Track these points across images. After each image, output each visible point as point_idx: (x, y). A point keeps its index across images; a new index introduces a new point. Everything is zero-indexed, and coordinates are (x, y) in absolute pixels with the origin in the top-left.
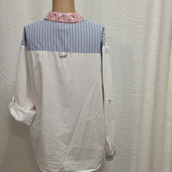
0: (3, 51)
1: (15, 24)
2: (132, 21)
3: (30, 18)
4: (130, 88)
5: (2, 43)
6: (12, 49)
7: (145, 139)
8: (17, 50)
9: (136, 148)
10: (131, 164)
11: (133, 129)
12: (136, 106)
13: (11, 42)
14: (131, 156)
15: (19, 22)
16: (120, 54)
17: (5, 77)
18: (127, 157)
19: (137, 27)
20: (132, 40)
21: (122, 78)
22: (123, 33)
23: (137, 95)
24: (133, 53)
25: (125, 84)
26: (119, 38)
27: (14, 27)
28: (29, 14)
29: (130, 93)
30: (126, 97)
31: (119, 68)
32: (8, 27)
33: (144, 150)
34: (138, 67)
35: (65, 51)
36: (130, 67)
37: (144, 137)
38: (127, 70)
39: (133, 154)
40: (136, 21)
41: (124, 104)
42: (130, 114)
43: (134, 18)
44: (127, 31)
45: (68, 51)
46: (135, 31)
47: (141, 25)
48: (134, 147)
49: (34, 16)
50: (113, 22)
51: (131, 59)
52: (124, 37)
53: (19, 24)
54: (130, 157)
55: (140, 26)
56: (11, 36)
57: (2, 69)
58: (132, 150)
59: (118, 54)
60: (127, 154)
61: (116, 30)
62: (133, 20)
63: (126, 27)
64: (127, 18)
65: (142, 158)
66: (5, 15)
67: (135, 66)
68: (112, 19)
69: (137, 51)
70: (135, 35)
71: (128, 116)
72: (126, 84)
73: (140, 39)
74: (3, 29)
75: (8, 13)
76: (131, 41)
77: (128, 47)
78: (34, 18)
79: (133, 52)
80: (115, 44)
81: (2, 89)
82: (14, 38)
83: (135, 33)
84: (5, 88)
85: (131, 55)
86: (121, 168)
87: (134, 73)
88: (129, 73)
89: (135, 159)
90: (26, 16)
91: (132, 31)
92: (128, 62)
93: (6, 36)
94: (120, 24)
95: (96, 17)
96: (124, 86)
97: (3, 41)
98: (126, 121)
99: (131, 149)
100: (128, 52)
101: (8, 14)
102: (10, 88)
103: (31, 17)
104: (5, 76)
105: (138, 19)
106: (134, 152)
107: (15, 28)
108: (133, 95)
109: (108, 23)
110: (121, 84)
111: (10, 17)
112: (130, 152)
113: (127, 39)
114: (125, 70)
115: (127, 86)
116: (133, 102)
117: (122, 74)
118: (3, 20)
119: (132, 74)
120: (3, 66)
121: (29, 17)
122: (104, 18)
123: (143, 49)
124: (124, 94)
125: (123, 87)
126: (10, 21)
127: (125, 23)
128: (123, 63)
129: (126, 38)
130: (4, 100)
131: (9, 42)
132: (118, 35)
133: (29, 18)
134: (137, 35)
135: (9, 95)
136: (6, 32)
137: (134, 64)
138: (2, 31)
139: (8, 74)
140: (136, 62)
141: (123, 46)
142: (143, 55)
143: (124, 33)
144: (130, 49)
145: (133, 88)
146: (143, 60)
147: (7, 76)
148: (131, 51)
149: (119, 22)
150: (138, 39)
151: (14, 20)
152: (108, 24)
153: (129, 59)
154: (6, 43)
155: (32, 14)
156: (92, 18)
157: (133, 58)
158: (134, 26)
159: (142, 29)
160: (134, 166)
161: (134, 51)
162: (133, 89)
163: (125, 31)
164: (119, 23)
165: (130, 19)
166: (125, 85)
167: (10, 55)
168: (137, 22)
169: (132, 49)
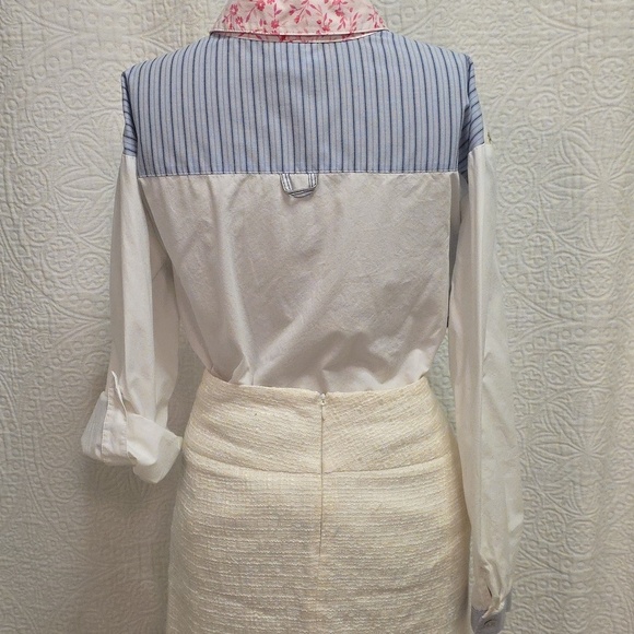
0: (32, 169)
1: (76, 56)
2: (576, 25)
3: (139, 27)
4: (564, 312)
5: (29, 138)
6: (70, 159)
7: (622, 513)
8: (88, 165)
9: (588, 555)
10: (567, 616)
11: (577, 480)
12: (591, 387)
13: (63, 131)
14: (567, 584)
15: (96, 44)
16: (521, 168)
17: (46, 279)
18: (550, 588)
19: (597, 51)
20: (574, 106)
21: (529, 269)
22: (534, 75)
23: (595, 340)
24: (578, 162)
25: (545, 294)
26: (516, 98)
27: (74, 68)
28: (133, 10)
29: (565, 329)
30: (546, 347)
31: (518, 226)
32: (49, 68)
33: (616, 555)
34: (602, 223)
35: (309, 167)
36: (566, 224)
37: (620, 506)
38: (553, 234)
39: (575, 579)
40: (595, 23)
41: (537, 378)
42: (564, 418)
43: (587, 12)
44: (551, 67)
45: (321, 167)
46: (589, 67)
47: (615, 40)
48: (581, 548)
49: (157, 15)
50: (495, 32)
51: (569, 191)
52: (541, 95)
53: (95, 55)
54: (565, 587)
55: (614, 46)
56: (62, 106)
57: (33, 243)
58: (572, 560)
59: (516, 166)
60: (550, 575)
61: (507, 65)
62: (580, 21)
63: (550, 53)
64: (554, 13)
65: (610, 589)
66: (34, 17)
67: (587, 219)
68: (487, 20)
69: (599, 156)
70: (590, 85)
71: (557, 427)
72: (548, 292)
73: (609, 102)
74: (26, 76)
75: (48, 9)
76: (570, 110)
77: (559, 136)
78: (155, 27)
79: (581, 160)
80: (499, 125)
81: (36, 326)
82: (75, 112)
83: (587, 75)
84: (49, 323)
85: (569, 170)
86: (525, 628)
87: (585, 248)
88: (562, 249)
89: (585, 596)
90: (123, 19)
91: (576, 70)
92: (555, 202)
93: (42, 106)
94: (521, 40)
95: (418, 10)
96: (538, 300)
97: (31, 130)
98: (549, 446)
99: (567, 558)
100: (559, 159)
101: (45, 13)
102: (70, 321)
103: (145, 21)
104: (47, 275)
105: (601, 14)
106: (580, 568)
107: (77, 72)
108: (578, 340)
109: (470, 36)
110: (528, 293)
111: (54, 26)
112: (564, 569)
113: (552, 103)
114: (543, 236)
115: (553, 304)
116: (579, 368)
117: (530, 253)
118: (26, 38)
119: (574, 251)
120: (37, 234)
121: (136, 23)
122: (457, 15)
123: (623, 146)
124: (537, 334)
125: (533, 305)
126: (55, 40)
127: (544, 32)
128: (535, 204)
129: (549, 101)
130: (48, 371)
131: (57, 134)
132: (515, 87)
133: (133, 26)
134: (598, 84)
135: (67, 352)
136: (41, 90)
137: (582, 209)
138: (25, 85)
139: (57, 267)
140: (591, 199)
141: (536, 134)
142: (623, 170)
143: (539, 76)
144: (568, 144)
145: (579, 312)
146: (622, 193)
147: (55, 274)
148: (572, 155)
149: (520, 31)
150: (602, 100)
151: (75, 39)
152: (471, 41)
153: (562, 189)
154: (42, 134)
155: (148, 11)
156: (405, 19)
157: (578, 185)
158: (584, 45)
159: (619, 61)
160: (578, 623)
161: (585, 155)
162: (577, 316)
163: (545, 68)
164: (518, 36)
165: (566, 17)
166: (542, 298)
167: (64, 188)
168: (596, 27)
169: (573, 147)
